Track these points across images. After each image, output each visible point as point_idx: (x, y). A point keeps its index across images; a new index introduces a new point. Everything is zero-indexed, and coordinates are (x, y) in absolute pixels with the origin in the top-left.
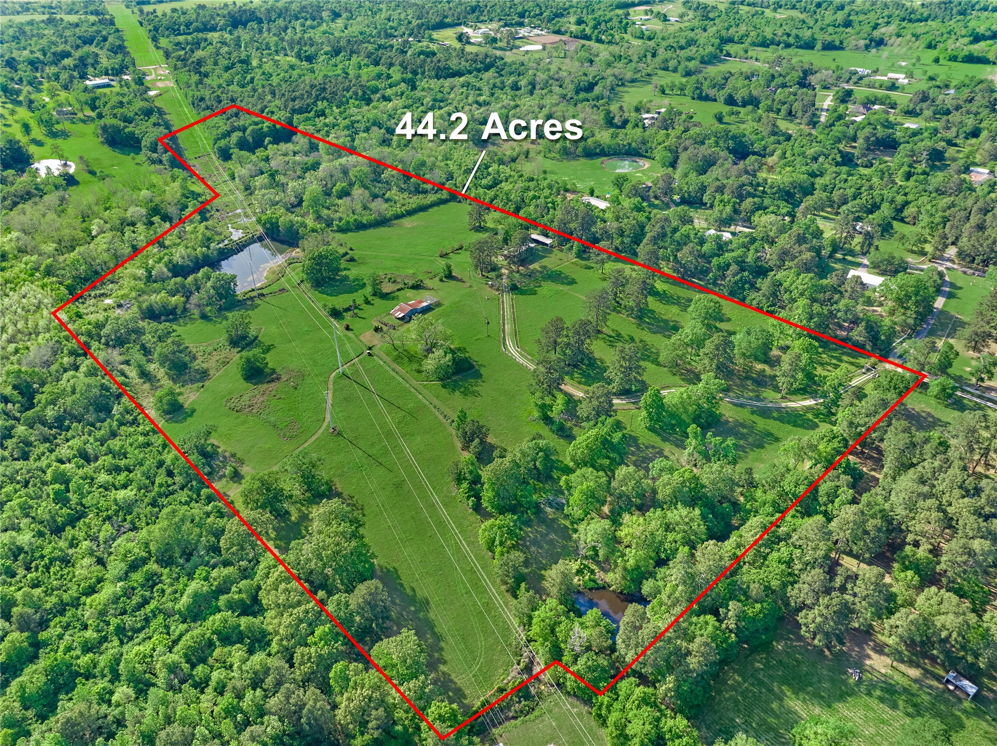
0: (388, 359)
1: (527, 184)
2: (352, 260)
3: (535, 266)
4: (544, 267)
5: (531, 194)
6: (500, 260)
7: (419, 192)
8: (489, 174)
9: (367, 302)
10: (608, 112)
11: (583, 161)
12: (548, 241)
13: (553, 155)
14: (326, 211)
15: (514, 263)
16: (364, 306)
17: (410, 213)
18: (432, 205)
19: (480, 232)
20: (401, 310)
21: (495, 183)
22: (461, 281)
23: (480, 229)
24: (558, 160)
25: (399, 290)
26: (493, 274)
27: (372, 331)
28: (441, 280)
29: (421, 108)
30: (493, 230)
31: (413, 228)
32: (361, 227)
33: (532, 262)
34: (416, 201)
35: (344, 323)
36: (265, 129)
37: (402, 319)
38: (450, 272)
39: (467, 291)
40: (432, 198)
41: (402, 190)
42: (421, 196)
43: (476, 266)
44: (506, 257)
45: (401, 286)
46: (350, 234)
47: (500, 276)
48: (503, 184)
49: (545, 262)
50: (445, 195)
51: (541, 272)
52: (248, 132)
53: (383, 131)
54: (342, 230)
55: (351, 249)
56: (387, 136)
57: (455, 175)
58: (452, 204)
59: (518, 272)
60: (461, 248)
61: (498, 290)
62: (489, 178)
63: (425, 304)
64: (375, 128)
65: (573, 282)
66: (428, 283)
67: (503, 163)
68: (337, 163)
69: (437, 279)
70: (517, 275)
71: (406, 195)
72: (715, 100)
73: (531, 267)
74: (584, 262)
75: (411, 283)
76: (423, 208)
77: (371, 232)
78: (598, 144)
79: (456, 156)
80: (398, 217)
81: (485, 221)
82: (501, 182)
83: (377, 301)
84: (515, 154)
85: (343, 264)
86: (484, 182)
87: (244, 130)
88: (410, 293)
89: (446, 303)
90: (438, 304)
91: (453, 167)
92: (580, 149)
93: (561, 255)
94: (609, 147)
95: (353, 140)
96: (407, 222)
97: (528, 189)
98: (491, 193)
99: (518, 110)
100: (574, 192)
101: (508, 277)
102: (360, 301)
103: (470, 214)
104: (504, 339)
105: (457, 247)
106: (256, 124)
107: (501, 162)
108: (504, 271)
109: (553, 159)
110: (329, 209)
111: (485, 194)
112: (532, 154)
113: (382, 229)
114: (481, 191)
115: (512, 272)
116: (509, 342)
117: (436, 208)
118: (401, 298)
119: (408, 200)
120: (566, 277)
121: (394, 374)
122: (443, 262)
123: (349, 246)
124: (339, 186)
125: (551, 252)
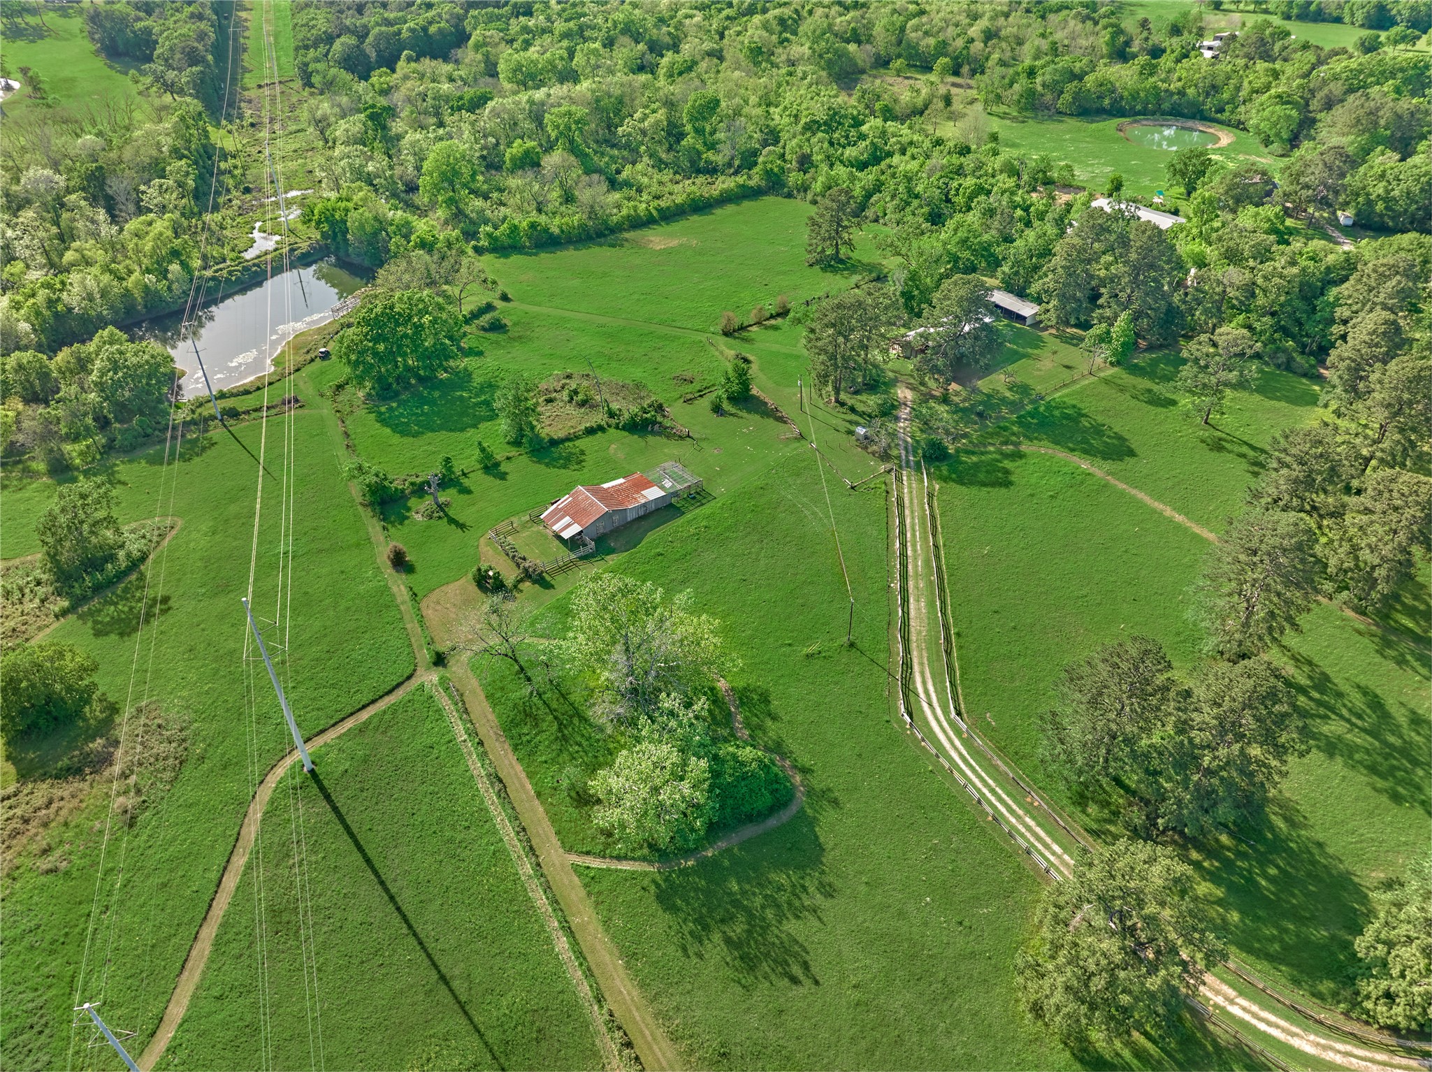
0: (486, 717)
1: (956, 160)
2: (497, 327)
3: (997, 382)
4: (1024, 389)
5: (969, 182)
6: (889, 358)
7: (699, 171)
8: (862, 137)
9: (491, 467)
10: (1119, 31)
11: (1072, 123)
12: (1028, 310)
13: (1003, 108)
14: (478, 203)
15: (935, 370)
16: (478, 481)
17: (669, 216)
18: (726, 199)
19: (835, 270)
20: (575, 512)
21: (877, 157)
22: (774, 415)
23: (834, 263)
24: (1014, 119)
25: (590, 431)
26: (870, 402)
27: (467, 583)
28: (717, 409)
29: (727, 12)
30: (870, 268)
31: (668, 252)
32: (545, 242)
33: (988, 370)
34: (684, 190)
35: (399, 538)
36: (405, 34)
37: (573, 543)
38: (745, 385)
39: (789, 451)
40: (725, 183)
41: (660, 165)
42: (701, 179)
43: (823, 378)
44: (909, 350)
45: (598, 418)
46: (515, 259)
47: (888, 411)
48: (896, 159)
49: (1021, 371)
50: (755, 179)
51: (1014, 406)
52: (370, 39)
53: (641, 47)
54: (501, 249)
55: (505, 298)
56: (648, 56)
57: (784, 136)
58: (769, 199)
59: (945, 400)
60: (783, 313)
61: (885, 456)
62: (862, 144)
63: (653, 493)
64: (625, 40)
65: (1119, 450)
66: (678, 415)
67: (895, 118)
68: (523, 97)
69: (705, 403)
70: (942, 409)
71: (667, 175)
72: (1338, 20)
73: (983, 385)
74: (1144, 383)
75: (628, 408)
76: (700, 207)
77: (570, 255)
78: (1107, 87)
79: (789, 97)
80: (637, 223)
81: (849, 243)
82: (890, 154)
83: (520, 466)
84: (919, 102)
85: (472, 335)
86: (850, 152)
87: (362, 35)
88: (617, 445)
89: (720, 490)
90: (697, 496)
91: (778, 118)
92: (1067, 97)
93: (1070, 354)
94: (1135, 96)
95: (571, 54)
96: (658, 239)
97: (959, 171)
98: (868, 177)
99: (924, 19)
100: (1067, 187)
101: (916, 415)
102: (467, 461)
103: (814, 223)
104: (907, 666)
105: (770, 307)
106: (388, 23)
107: (889, 114)
108: (904, 393)
109: (1003, 116)
110: (486, 197)
111: (853, 179)
112: (957, 106)
113: (595, 250)
114: (841, 171)
115: (927, 397)
116: (924, 684)
117: (730, 209)
118: (589, 459)
119: (670, 187)
120: (1098, 430)
121: (490, 797)
122: (727, 351)
123: (501, 288)
124: (517, 148)
125: (1037, 343)
